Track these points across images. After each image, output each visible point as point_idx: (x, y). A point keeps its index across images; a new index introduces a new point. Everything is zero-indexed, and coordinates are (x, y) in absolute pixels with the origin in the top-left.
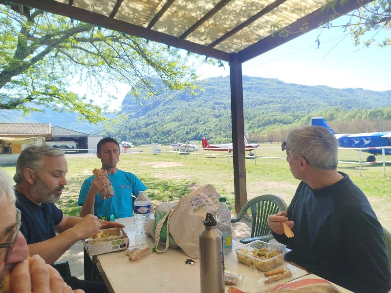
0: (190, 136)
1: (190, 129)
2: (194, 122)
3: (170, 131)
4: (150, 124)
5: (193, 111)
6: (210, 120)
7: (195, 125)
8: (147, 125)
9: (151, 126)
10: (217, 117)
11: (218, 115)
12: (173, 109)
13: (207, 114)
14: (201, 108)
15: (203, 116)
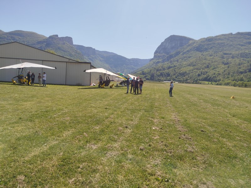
0: (201, 78)
1: (202, 72)
2: (205, 67)
3: (186, 73)
4: (171, 67)
5: (205, 59)
6: (219, 66)
7: (206, 70)
8: (169, 68)
9: (172, 69)
10: (225, 64)
11: (226, 62)
12: (189, 57)
13: (217, 62)
14: (211, 57)
15: (213, 63)
